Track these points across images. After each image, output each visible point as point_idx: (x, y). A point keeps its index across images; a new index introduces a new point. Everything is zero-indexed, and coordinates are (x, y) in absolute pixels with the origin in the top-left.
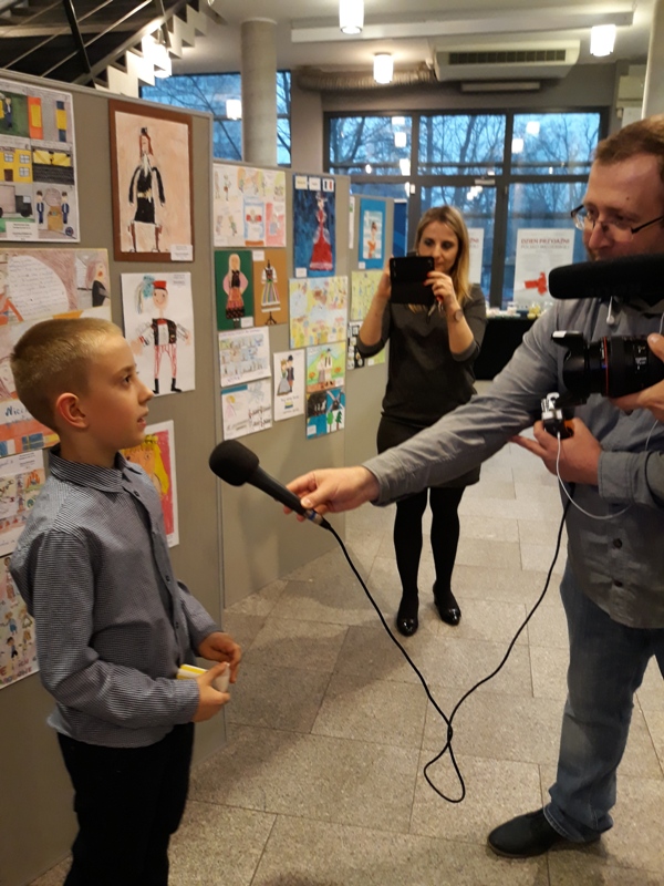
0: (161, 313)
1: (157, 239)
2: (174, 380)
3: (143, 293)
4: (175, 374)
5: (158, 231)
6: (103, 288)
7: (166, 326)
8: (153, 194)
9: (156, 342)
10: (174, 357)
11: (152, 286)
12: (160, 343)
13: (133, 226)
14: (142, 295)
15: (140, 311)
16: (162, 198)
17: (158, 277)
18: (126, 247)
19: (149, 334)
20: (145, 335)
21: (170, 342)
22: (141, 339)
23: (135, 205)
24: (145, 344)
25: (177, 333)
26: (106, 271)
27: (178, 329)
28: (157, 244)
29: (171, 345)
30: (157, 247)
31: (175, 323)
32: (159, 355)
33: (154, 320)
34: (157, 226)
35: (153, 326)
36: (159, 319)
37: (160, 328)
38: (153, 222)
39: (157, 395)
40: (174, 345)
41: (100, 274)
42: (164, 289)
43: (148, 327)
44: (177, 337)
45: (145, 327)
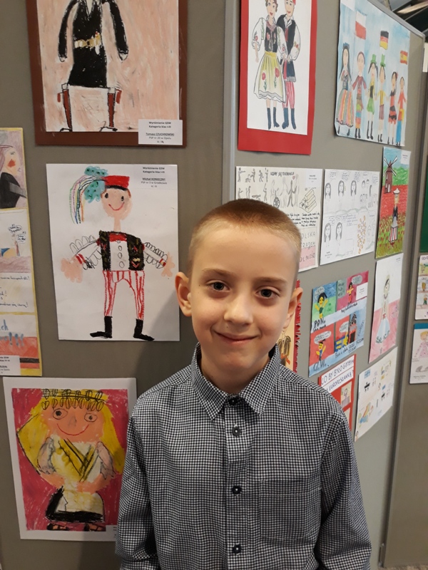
0: (117, 223)
1: (112, 112)
2: (139, 324)
3: (84, 192)
4: (141, 314)
5: (112, 99)
6: (16, 183)
7: (124, 244)
8: (104, 40)
9: (107, 265)
10: (140, 290)
11: (102, 183)
12: (114, 266)
13: (66, 93)
14: (83, 196)
15: (79, 218)
16: (122, 46)
17: (113, 170)
18: (54, 124)
19: (94, 253)
20: (86, 254)
21: (131, 268)
22: (79, 258)
23: (69, 60)
24: (85, 265)
25: (145, 256)
26: (19, 159)
27: (147, 251)
28: (111, 118)
29: (133, 272)
30: (112, 124)
31: (143, 242)
32: (112, 285)
33: (102, 233)
34: (112, 91)
35: (99, 242)
36: (113, 233)
37: (114, 245)
38: (104, 85)
39: (109, 339)
40: (140, 273)
41: (12, 164)
42: (124, 189)
43: (91, 243)
44: (145, 262)
45: (85, 242)
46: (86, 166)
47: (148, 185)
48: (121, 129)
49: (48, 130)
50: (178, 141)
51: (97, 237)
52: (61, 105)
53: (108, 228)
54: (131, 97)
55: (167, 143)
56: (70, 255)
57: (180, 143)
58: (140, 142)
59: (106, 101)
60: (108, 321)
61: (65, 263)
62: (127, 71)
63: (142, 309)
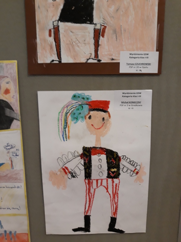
0: (98, 140)
1: (97, 45)
2: (113, 221)
3: (71, 115)
4: (115, 213)
5: (98, 34)
6: (11, 108)
7: (104, 157)
9: (88, 175)
10: (115, 194)
11: (86, 107)
12: (94, 175)
13: (57, 29)
14: (70, 118)
15: (65, 136)
17: (96, 95)
18: (45, 56)
19: (77, 165)
20: (71, 166)
21: (109, 176)
22: (65, 170)
24: (70, 176)
25: (121, 167)
26: (14, 88)
27: (123, 162)
28: (96, 51)
29: (110, 180)
30: (96, 55)
31: (120, 155)
32: (92, 191)
33: (85, 149)
34: (98, 27)
35: (82, 156)
36: (95, 148)
37: (95, 158)
38: (91, 21)
39: (88, 233)
40: (116, 181)
41: (7, 92)
42: (105, 111)
43: (75, 157)
44: (121, 172)
45: (70, 157)
46: (72, 93)
47: (126, 108)
48: (105, 59)
49: (40, 61)
50: (154, 69)
51: (81, 152)
52: (52, 39)
53: (90, 144)
54: (115, 31)
55: (144, 71)
56: (57, 167)
57: (156, 71)
58: (122, 71)
59: (92, 35)
60: (87, 219)
61: (53, 175)
62: (112, 9)
63: (116, 209)
